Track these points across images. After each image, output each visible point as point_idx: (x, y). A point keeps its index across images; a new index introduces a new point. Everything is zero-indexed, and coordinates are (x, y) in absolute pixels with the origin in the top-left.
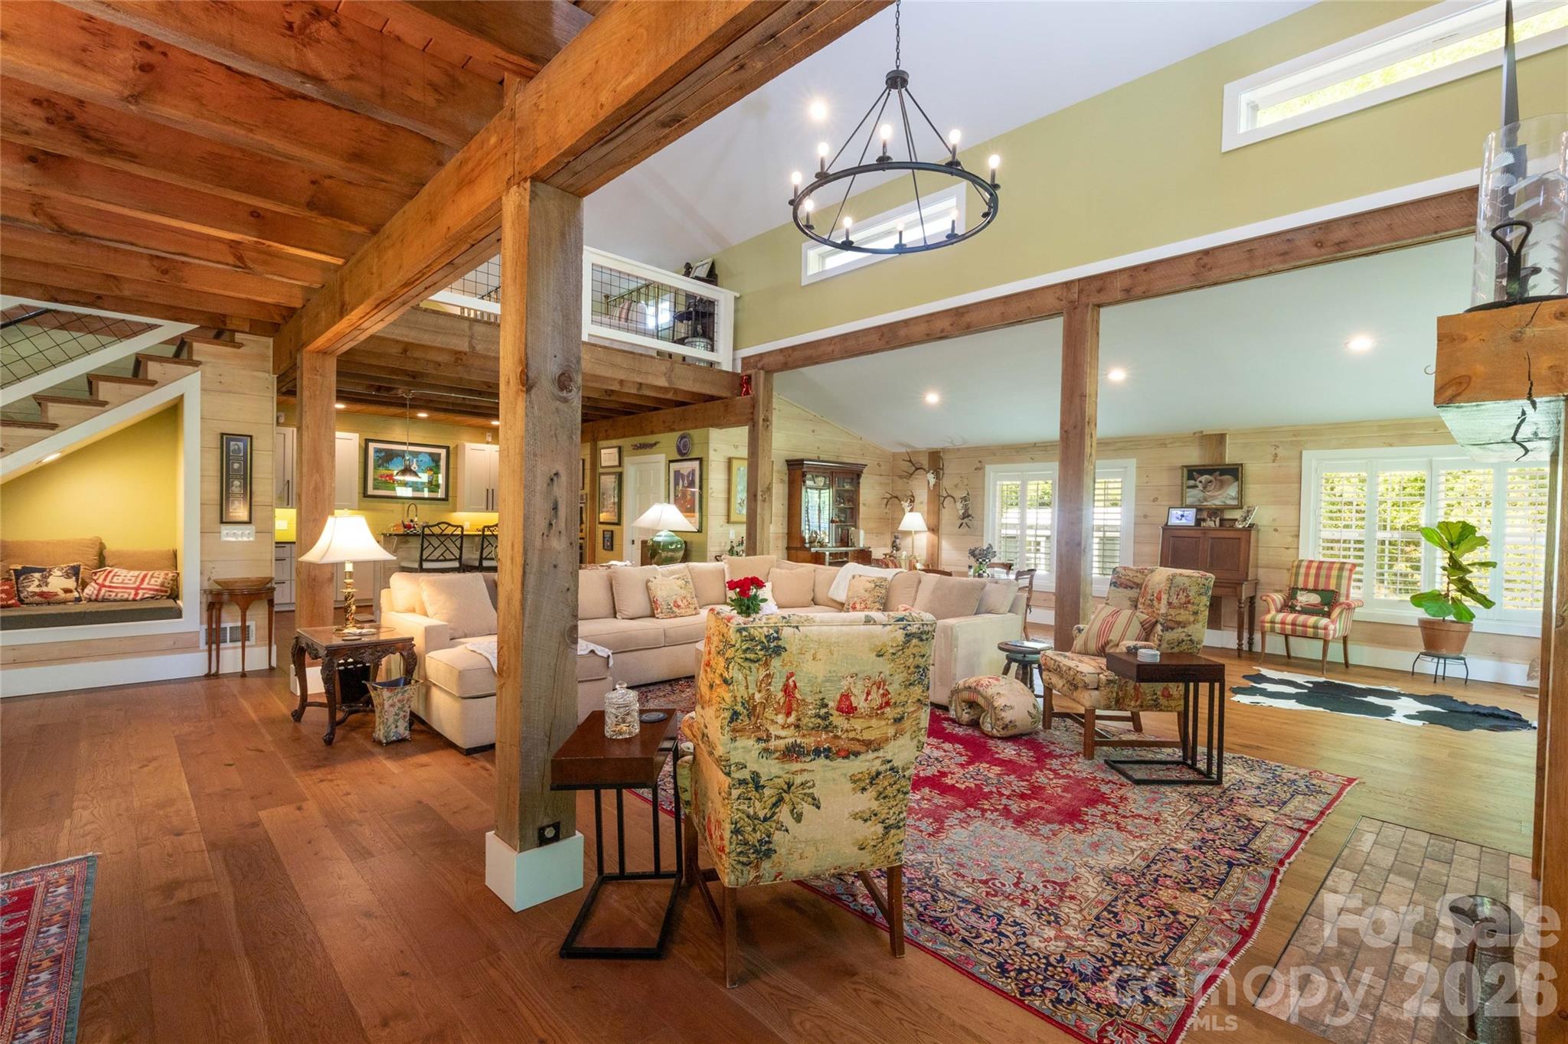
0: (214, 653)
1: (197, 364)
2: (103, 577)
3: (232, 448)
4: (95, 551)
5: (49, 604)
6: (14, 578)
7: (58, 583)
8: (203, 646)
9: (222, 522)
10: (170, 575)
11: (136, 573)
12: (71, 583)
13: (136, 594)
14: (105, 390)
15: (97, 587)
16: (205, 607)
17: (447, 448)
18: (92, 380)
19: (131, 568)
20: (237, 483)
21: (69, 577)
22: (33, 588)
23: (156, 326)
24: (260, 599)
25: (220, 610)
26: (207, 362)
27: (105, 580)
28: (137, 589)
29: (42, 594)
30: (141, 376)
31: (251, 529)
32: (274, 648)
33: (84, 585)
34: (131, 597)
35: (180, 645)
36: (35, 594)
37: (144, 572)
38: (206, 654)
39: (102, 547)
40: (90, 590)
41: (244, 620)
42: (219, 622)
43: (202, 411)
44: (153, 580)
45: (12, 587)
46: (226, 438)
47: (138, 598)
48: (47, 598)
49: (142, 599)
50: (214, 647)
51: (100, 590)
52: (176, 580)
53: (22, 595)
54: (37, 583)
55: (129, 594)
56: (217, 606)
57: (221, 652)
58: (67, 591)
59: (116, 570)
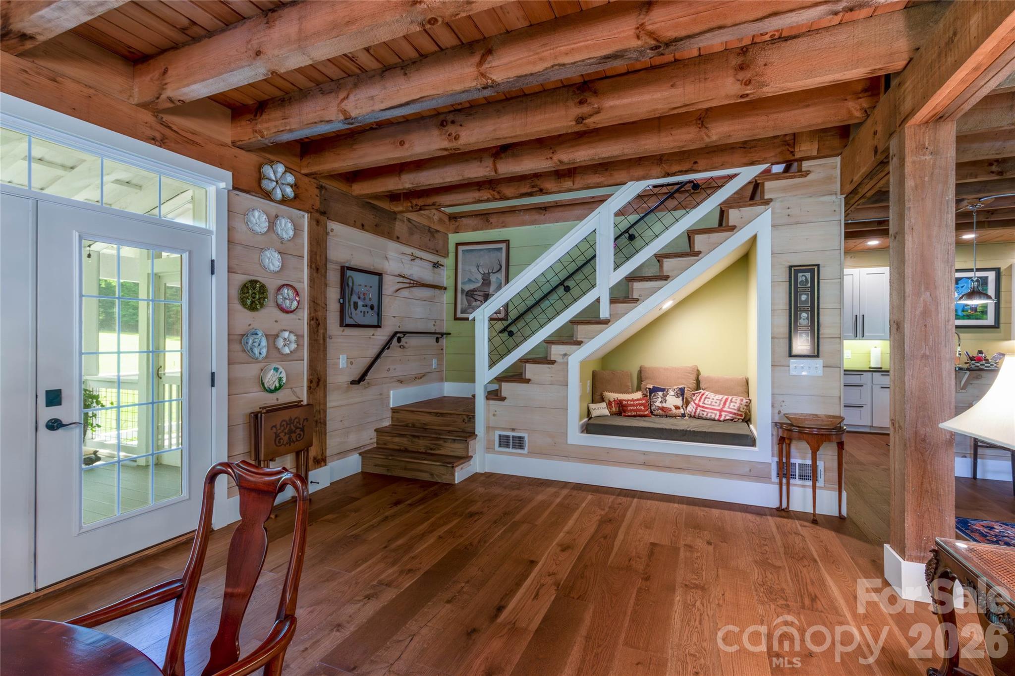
0: (784, 488)
1: (768, 202)
2: (698, 398)
3: (800, 280)
4: (693, 377)
5: (667, 416)
6: (648, 394)
7: (672, 401)
8: (774, 478)
9: (791, 355)
10: (745, 401)
11: (720, 397)
12: (679, 402)
13: (720, 416)
14: (700, 241)
15: (695, 406)
16: (776, 440)
17: (998, 271)
18: (690, 235)
19: (717, 392)
20: (804, 315)
21: (678, 397)
22: (658, 404)
23: (735, 175)
24: (830, 441)
25: (789, 444)
26: (776, 198)
27: (700, 401)
28: (721, 411)
29: (663, 409)
30: (724, 224)
31: (818, 363)
32: (844, 494)
33: (687, 403)
34: (717, 418)
35: (755, 474)
36: (659, 408)
37: (726, 397)
38: (777, 487)
39: (698, 374)
40: (691, 408)
41: (814, 459)
42: (788, 456)
43: (772, 246)
44: (732, 404)
45: (647, 402)
46: (794, 271)
47: (722, 419)
48: (666, 413)
49: (724, 421)
50: (784, 481)
51: (696, 409)
52: (748, 405)
53: (652, 408)
54: (660, 399)
55: (716, 415)
56: (787, 441)
57: (791, 488)
58: (677, 408)
59: (707, 393)
